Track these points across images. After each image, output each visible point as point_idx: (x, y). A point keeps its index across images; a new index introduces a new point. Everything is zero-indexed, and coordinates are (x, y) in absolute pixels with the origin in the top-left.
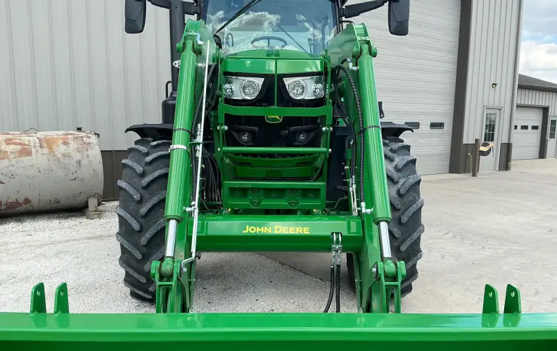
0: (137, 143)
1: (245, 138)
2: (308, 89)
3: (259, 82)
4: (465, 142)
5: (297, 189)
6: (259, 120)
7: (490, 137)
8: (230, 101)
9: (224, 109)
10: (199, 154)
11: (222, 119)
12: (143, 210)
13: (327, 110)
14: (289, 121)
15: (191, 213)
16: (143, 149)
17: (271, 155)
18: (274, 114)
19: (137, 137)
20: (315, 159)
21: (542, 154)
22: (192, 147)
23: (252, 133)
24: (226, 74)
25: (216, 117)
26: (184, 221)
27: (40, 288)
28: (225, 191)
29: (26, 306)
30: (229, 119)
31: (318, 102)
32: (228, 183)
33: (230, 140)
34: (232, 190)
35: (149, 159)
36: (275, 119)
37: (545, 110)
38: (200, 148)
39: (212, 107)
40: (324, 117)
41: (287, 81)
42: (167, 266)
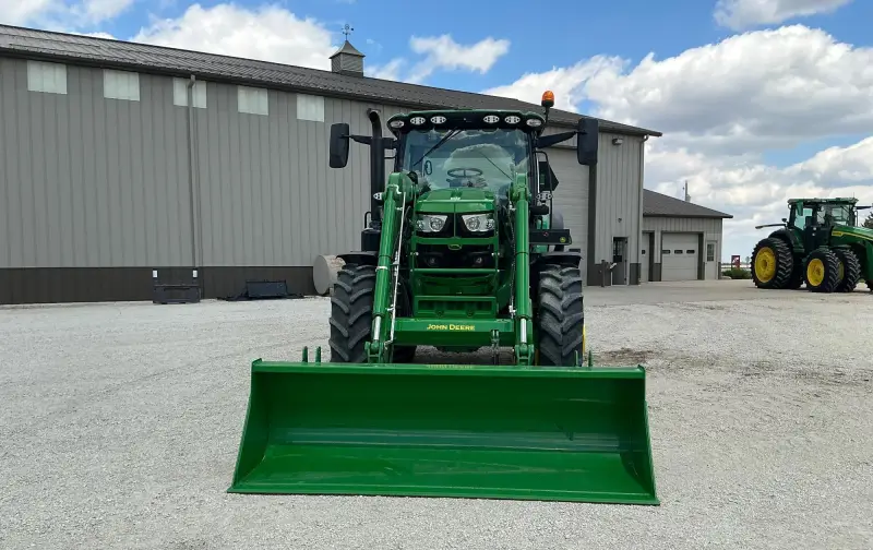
0: (344, 267)
1: (433, 261)
2: (483, 224)
3: (444, 218)
4: (596, 262)
5: (472, 302)
6: (444, 247)
7: (618, 258)
8: (421, 234)
9: (416, 240)
10: (396, 274)
11: (414, 248)
12: (351, 321)
13: (494, 240)
14: (467, 248)
15: (391, 312)
16: (351, 272)
17: (454, 275)
18: (455, 243)
19: (343, 263)
20: (490, 279)
21: (701, 276)
22: (392, 267)
23: (437, 258)
24: (418, 213)
25: (410, 246)
26: (386, 318)
27: (306, 350)
28: (416, 304)
29: (299, 358)
30: (420, 248)
31: (489, 234)
32: (418, 297)
33: (421, 263)
34: (422, 303)
35: (355, 280)
36: (456, 247)
37: (701, 235)
38: (397, 269)
39: (407, 237)
40: (492, 246)
41: (465, 218)
42: (375, 345)
